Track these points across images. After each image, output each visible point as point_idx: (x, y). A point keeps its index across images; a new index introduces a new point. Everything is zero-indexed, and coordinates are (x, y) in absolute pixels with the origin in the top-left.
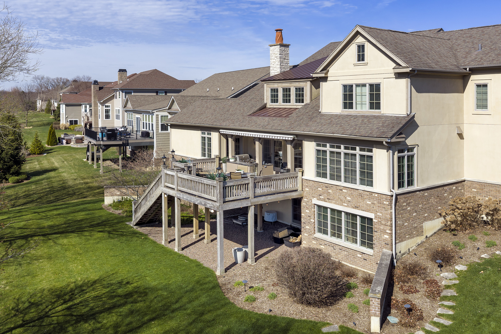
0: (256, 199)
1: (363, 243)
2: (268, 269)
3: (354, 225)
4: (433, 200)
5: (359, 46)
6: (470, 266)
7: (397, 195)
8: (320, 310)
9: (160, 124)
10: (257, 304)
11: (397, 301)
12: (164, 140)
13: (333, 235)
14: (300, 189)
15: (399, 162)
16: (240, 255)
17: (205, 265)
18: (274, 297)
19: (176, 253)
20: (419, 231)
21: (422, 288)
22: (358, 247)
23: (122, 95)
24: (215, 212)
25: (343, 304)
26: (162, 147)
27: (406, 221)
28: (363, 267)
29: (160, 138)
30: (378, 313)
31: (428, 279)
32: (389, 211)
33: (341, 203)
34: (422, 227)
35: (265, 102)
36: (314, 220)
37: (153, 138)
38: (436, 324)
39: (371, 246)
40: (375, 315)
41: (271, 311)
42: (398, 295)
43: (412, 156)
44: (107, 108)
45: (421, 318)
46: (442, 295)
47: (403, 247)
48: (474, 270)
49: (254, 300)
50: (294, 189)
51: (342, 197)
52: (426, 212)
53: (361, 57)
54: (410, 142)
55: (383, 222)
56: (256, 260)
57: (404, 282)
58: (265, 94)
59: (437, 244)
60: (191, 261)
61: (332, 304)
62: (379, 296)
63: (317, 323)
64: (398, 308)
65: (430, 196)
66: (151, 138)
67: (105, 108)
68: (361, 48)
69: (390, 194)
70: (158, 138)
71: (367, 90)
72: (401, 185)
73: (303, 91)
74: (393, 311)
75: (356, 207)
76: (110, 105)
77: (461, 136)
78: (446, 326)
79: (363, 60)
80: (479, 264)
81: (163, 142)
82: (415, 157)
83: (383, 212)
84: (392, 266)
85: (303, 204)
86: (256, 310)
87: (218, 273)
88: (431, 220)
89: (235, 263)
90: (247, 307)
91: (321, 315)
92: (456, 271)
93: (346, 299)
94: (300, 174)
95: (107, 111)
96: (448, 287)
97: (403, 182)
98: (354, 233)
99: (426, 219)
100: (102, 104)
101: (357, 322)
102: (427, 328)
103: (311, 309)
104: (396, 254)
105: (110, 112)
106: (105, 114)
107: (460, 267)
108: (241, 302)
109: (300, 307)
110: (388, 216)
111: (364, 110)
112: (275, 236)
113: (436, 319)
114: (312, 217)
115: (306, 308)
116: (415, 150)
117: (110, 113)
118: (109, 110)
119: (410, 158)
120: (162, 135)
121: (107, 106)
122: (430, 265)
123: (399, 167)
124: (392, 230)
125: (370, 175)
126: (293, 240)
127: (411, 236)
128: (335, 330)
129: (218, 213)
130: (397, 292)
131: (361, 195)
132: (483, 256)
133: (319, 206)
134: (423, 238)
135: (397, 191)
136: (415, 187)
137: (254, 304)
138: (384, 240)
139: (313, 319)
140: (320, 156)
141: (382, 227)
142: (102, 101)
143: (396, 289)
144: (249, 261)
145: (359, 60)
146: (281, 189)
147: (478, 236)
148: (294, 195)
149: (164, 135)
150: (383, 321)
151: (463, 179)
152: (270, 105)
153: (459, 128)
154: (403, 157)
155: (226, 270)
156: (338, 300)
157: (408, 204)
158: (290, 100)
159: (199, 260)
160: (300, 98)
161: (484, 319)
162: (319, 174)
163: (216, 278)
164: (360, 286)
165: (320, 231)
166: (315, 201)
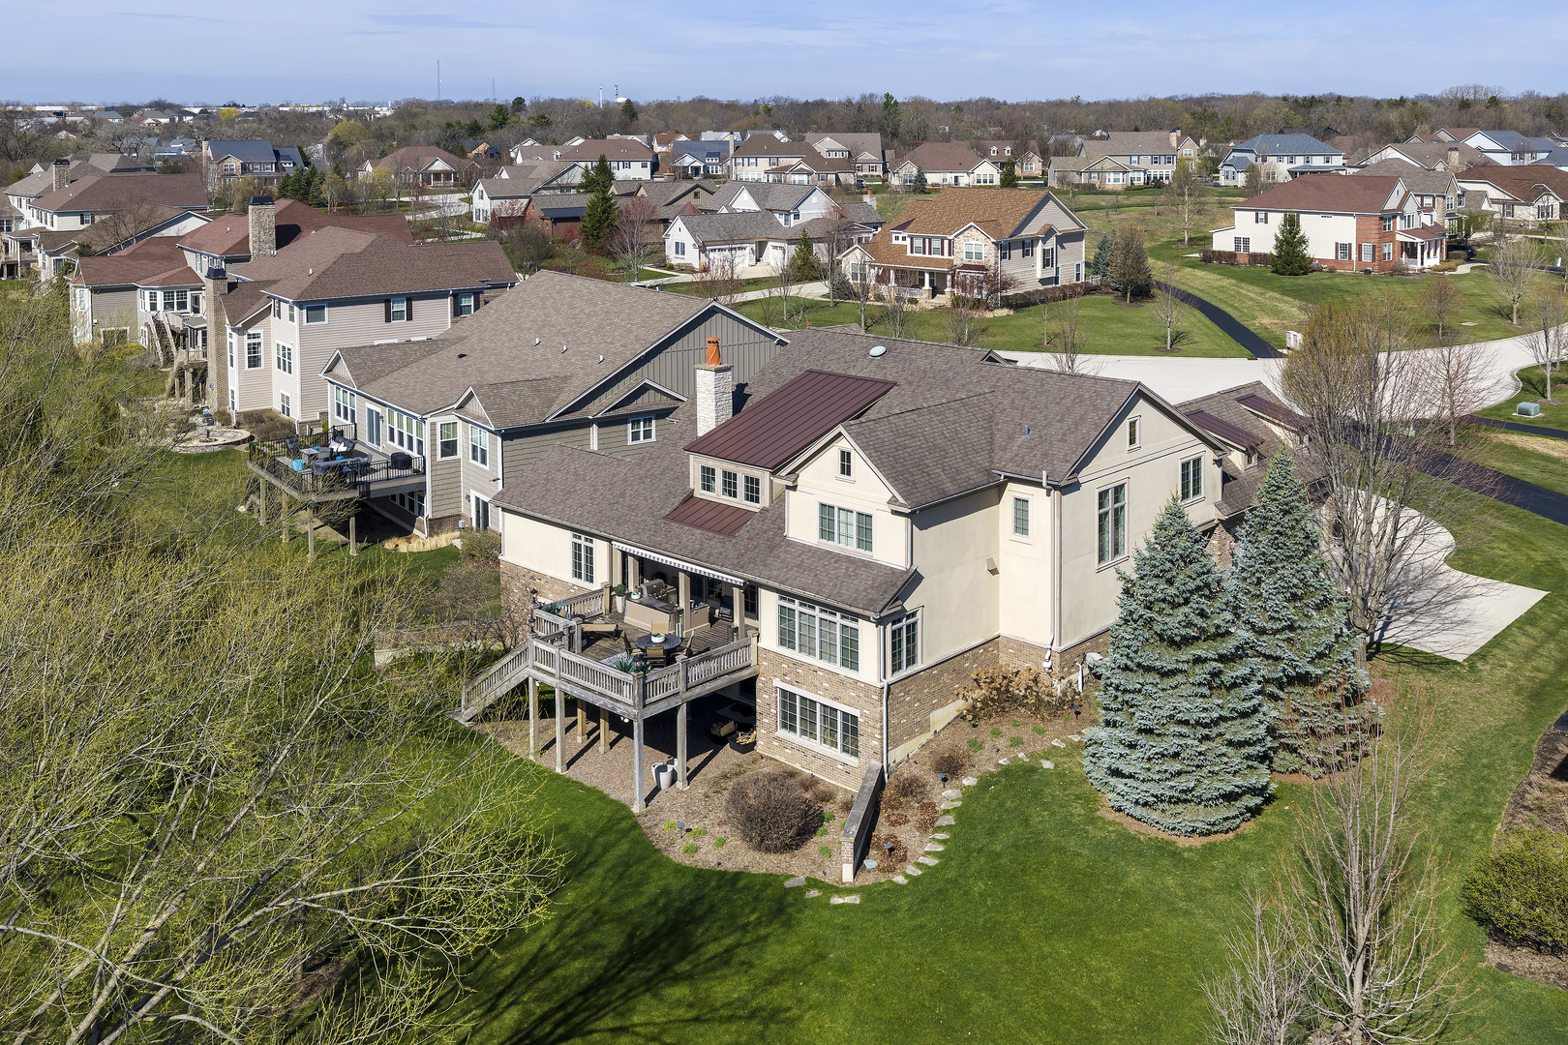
0: (689, 694)
1: (845, 750)
2: (708, 797)
3: (834, 723)
4: (946, 678)
5: (843, 453)
6: (981, 778)
7: (889, 686)
8: (782, 857)
9: (439, 441)
10: (700, 856)
11: (879, 839)
12: (447, 476)
13: (804, 732)
14: (754, 662)
15: (894, 637)
16: (665, 778)
17: (613, 797)
18: (721, 843)
19: (558, 775)
20: (924, 726)
21: (914, 815)
22: (836, 753)
23: (301, 316)
24: (631, 722)
25: (813, 845)
26: (444, 492)
27: (903, 717)
28: (844, 782)
29: (439, 472)
30: (851, 859)
31: (925, 801)
32: (879, 709)
33: (816, 689)
34: (928, 720)
35: (692, 487)
36: (776, 710)
37: (424, 473)
38: (919, 865)
39: (855, 754)
40: (847, 862)
41: (719, 864)
42: (883, 829)
43: (914, 624)
44: (252, 341)
45: (904, 859)
46: (937, 824)
47: (898, 754)
48: (984, 784)
49: (696, 849)
50: (746, 664)
51: (817, 683)
52: (935, 698)
53: (846, 469)
54: (909, 605)
55: (871, 723)
56: (690, 778)
57: (893, 808)
58: (691, 472)
59: (946, 745)
60: (590, 790)
61: (798, 846)
62: (852, 839)
63: (778, 877)
64: (879, 847)
65: (941, 673)
66: (417, 472)
67: (246, 341)
68: (845, 457)
69: (879, 685)
70: (434, 473)
71: (853, 518)
72: (896, 668)
73: (757, 484)
74: (873, 852)
75: (836, 699)
76: (261, 331)
77: (994, 572)
78: (930, 868)
79: (849, 474)
80: (992, 775)
81: (446, 481)
82: (919, 623)
83: (871, 709)
84: (881, 784)
85: (759, 685)
86: (700, 865)
87: (636, 809)
88: (942, 706)
89: (657, 789)
90: (687, 862)
91: (784, 865)
92: (962, 787)
93: (815, 839)
94: (755, 639)
95: (253, 349)
96: (947, 812)
97: (900, 663)
98: (833, 732)
99: (934, 708)
100: (240, 332)
101: (827, 871)
102: (909, 872)
103: (772, 856)
104: (888, 766)
105: (262, 348)
106: (247, 356)
107: (969, 781)
108: (677, 854)
109: (757, 855)
110: (878, 716)
111: (849, 547)
112: (714, 732)
113: (921, 860)
114: (773, 706)
115: (765, 857)
116: (919, 615)
117: (262, 353)
118: (259, 344)
119: (912, 628)
120: (444, 466)
121: (255, 336)
122: (932, 779)
123: (894, 644)
124: (882, 734)
125: (855, 654)
126: (742, 739)
127: (911, 735)
128: (800, 884)
129: (635, 724)
130: (882, 824)
131: (842, 682)
132: (1001, 762)
133: (784, 692)
134: (930, 735)
135: (891, 679)
136: (919, 666)
137: (697, 857)
138: (873, 747)
139: (773, 872)
140: (785, 615)
141: (869, 730)
142: (240, 325)
143: (881, 819)
144: (679, 784)
145: (843, 472)
146: (727, 667)
147: (1003, 729)
148: (746, 674)
149: (448, 466)
150: (858, 866)
151: (996, 634)
152: (700, 493)
153: (990, 561)
154: (900, 629)
155: (648, 800)
156: (807, 839)
157: (907, 693)
158: (735, 493)
159: (601, 788)
160: (753, 494)
161: (975, 854)
162: (782, 642)
163: (631, 815)
164: (839, 815)
165: (784, 726)
166: (777, 683)
